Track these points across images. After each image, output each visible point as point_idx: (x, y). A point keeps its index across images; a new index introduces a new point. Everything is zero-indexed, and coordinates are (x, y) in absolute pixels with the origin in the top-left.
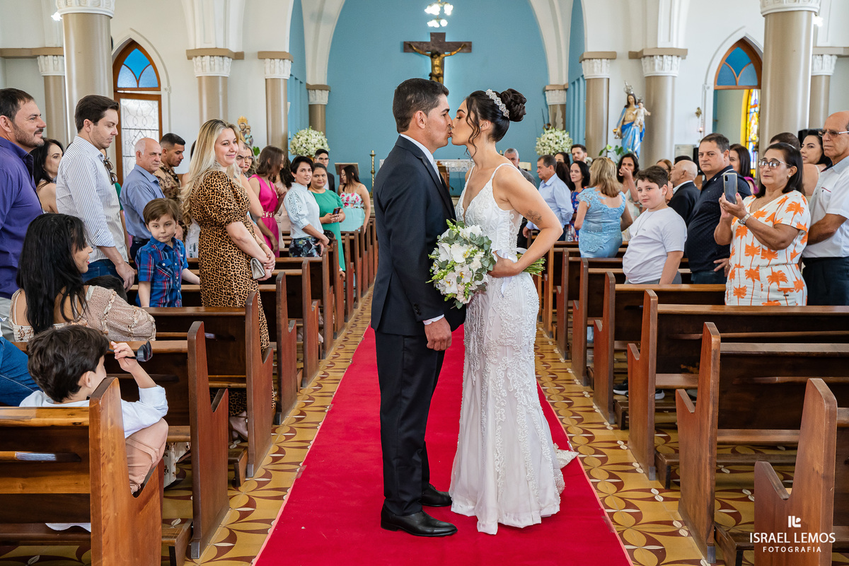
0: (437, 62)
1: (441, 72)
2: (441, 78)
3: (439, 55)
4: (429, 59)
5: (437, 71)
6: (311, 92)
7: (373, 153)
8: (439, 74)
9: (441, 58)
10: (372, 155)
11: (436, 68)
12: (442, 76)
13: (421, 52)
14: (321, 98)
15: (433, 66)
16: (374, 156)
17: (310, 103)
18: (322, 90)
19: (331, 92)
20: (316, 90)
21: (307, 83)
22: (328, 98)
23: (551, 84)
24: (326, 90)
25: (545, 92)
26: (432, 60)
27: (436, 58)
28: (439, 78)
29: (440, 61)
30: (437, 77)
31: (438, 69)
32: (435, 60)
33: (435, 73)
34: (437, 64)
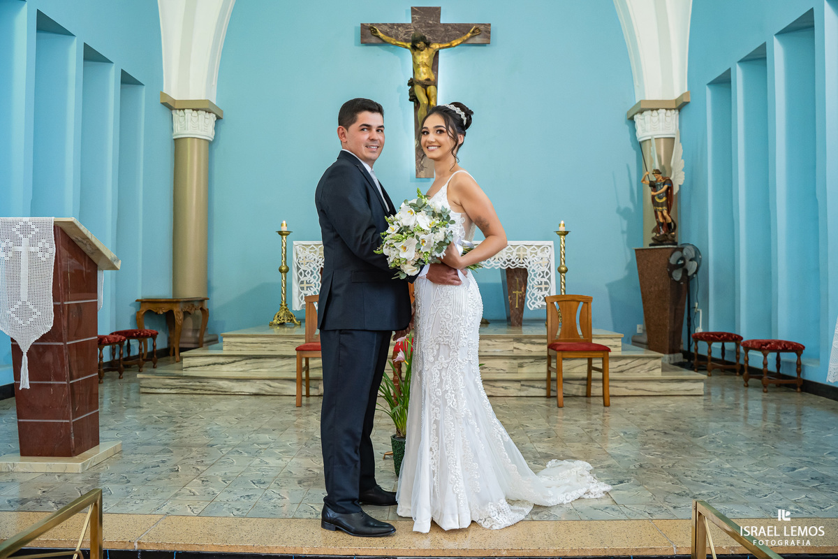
0: (424, 57)
1: (432, 77)
2: (431, 89)
3: (428, 44)
4: (408, 54)
5: (424, 74)
6: (177, 115)
7: (284, 229)
8: (428, 80)
9: (431, 51)
10: (281, 233)
11: (423, 69)
12: (435, 84)
13: (392, 40)
14: (196, 127)
15: (416, 66)
16: (287, 233)
17: (175, 135)
18: (199, 112)
19: (220, 120)
20: (186, 111)
21: (164, 92)
22: (216, 128)
23: (647, 98)
24: (209, 113)
25: (635, 117)
26: (413, 54)
27: (422, 51)
28: (428, 88)
29: (430, 57)
30: (425, 85)
31: (425, 71)
32: (419, 54)
33: (420, 79)
34: (425, 61)
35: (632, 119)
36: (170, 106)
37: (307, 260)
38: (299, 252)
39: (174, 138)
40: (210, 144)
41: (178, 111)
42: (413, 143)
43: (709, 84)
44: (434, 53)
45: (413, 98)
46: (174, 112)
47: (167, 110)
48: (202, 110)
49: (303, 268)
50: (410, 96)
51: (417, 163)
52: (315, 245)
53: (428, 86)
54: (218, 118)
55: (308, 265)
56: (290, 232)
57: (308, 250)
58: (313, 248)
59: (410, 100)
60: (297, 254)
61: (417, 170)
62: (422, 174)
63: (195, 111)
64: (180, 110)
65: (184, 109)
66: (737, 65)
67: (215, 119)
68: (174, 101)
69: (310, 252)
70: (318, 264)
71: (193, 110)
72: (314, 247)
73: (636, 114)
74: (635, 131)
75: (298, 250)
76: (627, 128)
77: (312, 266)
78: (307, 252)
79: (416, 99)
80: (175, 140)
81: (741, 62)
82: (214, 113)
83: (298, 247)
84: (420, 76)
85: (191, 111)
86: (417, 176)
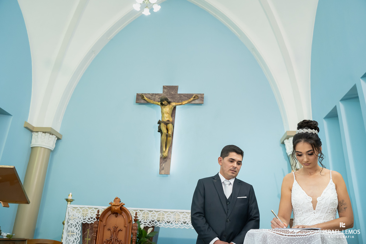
0: (167, 109)
1: (171, 120)
3: (169, 103)
4: (159, 108)
5: (167, 118)
6: (34, 134)
7: (70, 198)
8: (168, 121)
9: (171, 106)
10: (67, 200)
11: (166, 115)
12: (173, 123)
13: (152, 101)
14: (43, 141)
15: (163, 113)
16: (71, 201)
17: (32, 145)
18: (46, 134)
19: (60, 140)
20: (39, 132)
21: (28, 122)
22: (56, 144)
23: (291, 130)
24: (52, 135)
25: (285, 141)
26: (161, 108)
27: (166, 106)
28: (168, 125)
29: (170, 109)
30: (166, 124)
31: (167, 116)
32: (164, 108)
33: (164, 120)
34: (167, 111)
35: (283, 143)
36: (31, 130)
37: (74, 217)
38: (70, 212)
39: (32, 146)
40: (52, 152)
41: (35, 133)
42: (159, 155)
43: (325, 118)
44: (173, 107)
45: (160, 131)
46: (33, 133)
47: (29, 132)
48: (48, 133)
49: (71, 222)
50: (159, 129)
51: (161, 166)
52: (80, 208)
53: (168, 124)
54: (58, 139)
55: (74, 221)
56: (73, 200)
57: (76, 211)
58: (78, 210)
59: (158, 131)
60: (68, 213)
61: (160, 170)
62: (163, 172)
63: (44, 133)
64: (36, 132)
65: (38, 132)
66: (340, 103)
67: (57, 138)
68: (34, 127)
69: (77, 212)
70: (80, 220)
71: (43, 132)
72: (80, 209)
73: (285, 139)
74: (285, 149)
75: (69, 210)
76: (281, 148)
77: (77, 221)
78: (75, 212)
79: (161, 131)
80: (32, 148)
81: (342, 100)
82: (55, 135)
83: (70, 208)
84: (164, 119)
85: (42, 133)
86: (160, 173)
